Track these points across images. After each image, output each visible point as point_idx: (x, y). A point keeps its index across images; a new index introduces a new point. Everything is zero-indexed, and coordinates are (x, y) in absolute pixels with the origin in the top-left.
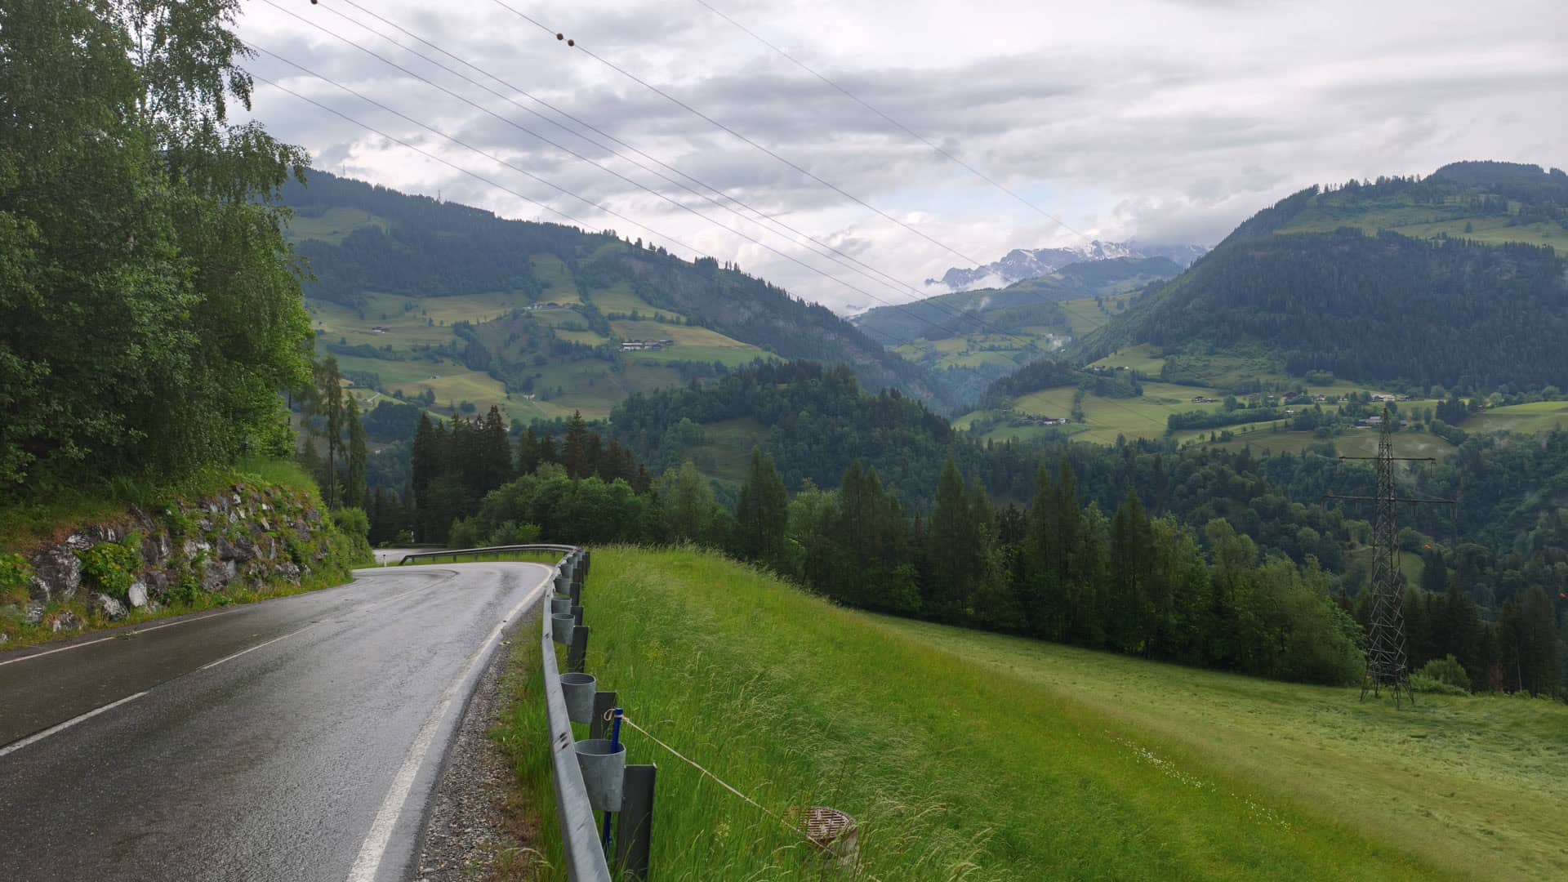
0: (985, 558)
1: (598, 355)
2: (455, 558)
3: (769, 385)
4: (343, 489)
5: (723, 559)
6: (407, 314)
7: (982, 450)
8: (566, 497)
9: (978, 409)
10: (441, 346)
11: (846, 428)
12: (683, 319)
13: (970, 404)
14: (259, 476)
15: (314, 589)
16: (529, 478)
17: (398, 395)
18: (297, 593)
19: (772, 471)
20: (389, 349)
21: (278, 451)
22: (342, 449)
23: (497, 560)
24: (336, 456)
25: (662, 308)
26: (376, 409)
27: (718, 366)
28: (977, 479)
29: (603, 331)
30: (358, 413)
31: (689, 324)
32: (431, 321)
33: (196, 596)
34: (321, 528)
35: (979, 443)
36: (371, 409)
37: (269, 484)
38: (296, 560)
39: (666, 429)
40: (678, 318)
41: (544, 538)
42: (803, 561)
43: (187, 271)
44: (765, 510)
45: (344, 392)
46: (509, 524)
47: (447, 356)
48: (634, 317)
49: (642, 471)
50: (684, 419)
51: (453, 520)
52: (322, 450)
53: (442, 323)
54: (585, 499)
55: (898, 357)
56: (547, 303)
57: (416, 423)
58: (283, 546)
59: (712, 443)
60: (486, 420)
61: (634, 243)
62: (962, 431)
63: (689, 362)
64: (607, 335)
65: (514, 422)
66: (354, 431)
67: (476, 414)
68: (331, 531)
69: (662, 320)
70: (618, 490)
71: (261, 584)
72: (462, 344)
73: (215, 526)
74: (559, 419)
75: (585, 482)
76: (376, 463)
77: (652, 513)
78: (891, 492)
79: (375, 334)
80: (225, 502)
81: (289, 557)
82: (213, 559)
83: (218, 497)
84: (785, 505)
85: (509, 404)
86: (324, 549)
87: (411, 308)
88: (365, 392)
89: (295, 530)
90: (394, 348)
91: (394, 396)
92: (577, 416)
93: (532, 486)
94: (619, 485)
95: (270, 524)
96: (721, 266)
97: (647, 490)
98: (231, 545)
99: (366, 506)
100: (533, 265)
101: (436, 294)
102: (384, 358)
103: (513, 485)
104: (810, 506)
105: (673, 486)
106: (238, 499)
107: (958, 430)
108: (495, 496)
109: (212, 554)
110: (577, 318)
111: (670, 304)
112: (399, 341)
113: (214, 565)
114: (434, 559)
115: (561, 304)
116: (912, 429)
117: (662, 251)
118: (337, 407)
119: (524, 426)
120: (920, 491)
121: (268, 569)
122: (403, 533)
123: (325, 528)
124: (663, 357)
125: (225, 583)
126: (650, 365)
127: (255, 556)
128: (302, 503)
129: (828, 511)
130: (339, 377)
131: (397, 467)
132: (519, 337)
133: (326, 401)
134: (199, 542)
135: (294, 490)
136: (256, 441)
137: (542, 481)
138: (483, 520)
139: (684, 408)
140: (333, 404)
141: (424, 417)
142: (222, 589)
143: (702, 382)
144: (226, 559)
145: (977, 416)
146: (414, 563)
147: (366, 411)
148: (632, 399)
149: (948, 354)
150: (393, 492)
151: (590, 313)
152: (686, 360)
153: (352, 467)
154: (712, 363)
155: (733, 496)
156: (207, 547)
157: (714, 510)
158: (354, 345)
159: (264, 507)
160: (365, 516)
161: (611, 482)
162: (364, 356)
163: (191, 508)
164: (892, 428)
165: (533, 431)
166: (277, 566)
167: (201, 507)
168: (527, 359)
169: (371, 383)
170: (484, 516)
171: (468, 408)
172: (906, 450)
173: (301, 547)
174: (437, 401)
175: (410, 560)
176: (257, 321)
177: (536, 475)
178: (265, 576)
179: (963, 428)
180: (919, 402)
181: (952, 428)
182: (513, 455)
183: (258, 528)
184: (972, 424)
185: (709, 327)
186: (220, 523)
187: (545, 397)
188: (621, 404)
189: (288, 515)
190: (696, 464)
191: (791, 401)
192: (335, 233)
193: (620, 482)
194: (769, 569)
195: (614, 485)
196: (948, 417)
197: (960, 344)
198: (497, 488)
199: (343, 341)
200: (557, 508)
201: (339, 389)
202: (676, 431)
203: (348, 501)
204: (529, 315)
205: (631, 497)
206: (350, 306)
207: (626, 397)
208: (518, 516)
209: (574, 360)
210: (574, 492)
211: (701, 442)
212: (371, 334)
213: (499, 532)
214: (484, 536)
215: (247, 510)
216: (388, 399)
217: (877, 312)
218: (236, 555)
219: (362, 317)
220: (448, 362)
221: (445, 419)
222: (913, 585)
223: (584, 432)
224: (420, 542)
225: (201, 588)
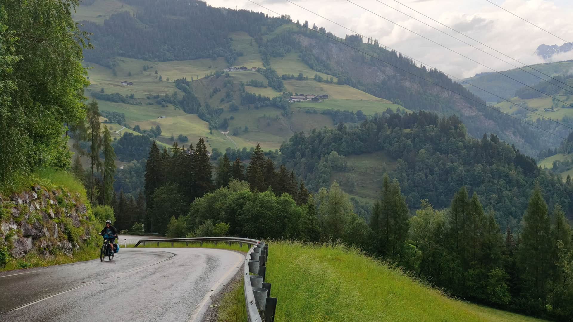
0: (562, 267)
1: (274, 104)
2: (172, 244)
3: (397, 129)
4: (98, 192)
5: (363, 255)
6: (145, 73)
7: (562, 185)
8: (248, 205)
9: (559, 152)
10: (167, 95)
11: (454, 164)
12: (335, 80)
13: (553, 148)
14: (50, 181)
15: (80, 260)
16: (223, 190)
17: (137, 129)
18: (71, 262)
19: (397, 193)
20: (132, 97)
21: (60, 165)
22: (99, 165)
23: (201, 246)
24: (95, 170)
25: (320, 71)
26: (122, 138)
27: (359, 113)
28: (558, 206)
29: (278, 87)
30: (110, 140)
31: (339, 83)
32: (161, 78)
33: (7, 260)
34: (87, 218)
35: (559, 179)
36: (118, 138)
37: (55, 186)
38: (70, 239)
39: (320, 158)
40: (332, 79)
41: (232, 232)
42: (420, 261)
43: (12, 40)
44: (392, 222)
45: (102, 126)
46: (208, 222)
47: (170, 102)
48: (300, 78)
49: (302, 188)
50: (333, 152)
51: (170, 217)
52: (86, 165)
53: (168, 79)
54: (261, 207)
55: (497, 110)
56: (240, 67)
57: (148, 149)
58: (63, 229)
59: (352, 170)
60: (195, 149)
61: (302, 24)
62: (546, 169)
63: (338, 111)
64: (280, 91)
65: (214, 150)
66: (107, 153)
67: (189, 144)
68: (92, 221)
69: (319, 80)
70: (285, 201)
71: (48, 254)
72: (181, 95)
73: (20, 214)
74: (245, 149)
75: (263, 194)
76: (120, 175)
77: (308, 219)
78: (489, 213)
79: (124, 87)
80: (27, 198)
81: (66, 237)
82: (19, 236)
83: (23, 194)
84: (407, 219)
85: (211, 137)
86: (88, 233)
87: (148, 68)
88: (115, 126)
89: (70, 219)
90: (135, 97)
91: (134, 130)
92: (258, 147)
93: (226, 196)
94: (287, 198)
95: (55, 214)
96: (365, 41)
97: (305, 202)
98: (30, 227)
99: (113, 204)
100: (232, 40)
101: (165, 60)
102: (128, 103)
103: (213, 195)
104: (426, 220)
105: (324, 201)
106: (35, 195)
107: (543, 168)
108: (200, 202)
109: (18, 232)
110: (260, 78)
111: (327, 69)
112: (139, 92)
113: (19, 240)
114: (158, 243)
115: (249, 68)
116: (507, 166)
117: (322, 30)
118: (97, 135)
119: (221, 153)
120: (511, 213)
121: (52, 245)
122: (136, 225)
123: (89, 218)
124: (320, 107)
125: (25, 252)
126: (310, 113)
127: (45, 236)
128: (76, 200)
129: (440, 226)
130: (99, 115)
131: (134, 178)
132: (220, 91)
133: (90, 131)
134: (10, 224)
135: (71, 191)
136: (49, 157)
137: (233, 193)
138: (191, 218)
139: (333, 144)
140: (94, 133)
141: (154, 145)
142: (23, 256)
143: (348, 125)
144: (27, 236)
145: (559, 158)
146: (144, 246)
147: (115, 139)
148: (296, 137)
149: (537, 110)
150: (131, 196)
151: (269, 74)
152: (336, 109)
153: (106, 177)
154: (355, 112)
155: (367, 210)
156: (15, 227)
157: (354, 219)
158: (109, 94)
159: (52, 202)
160: (112, 212)
161: (280, 196)
162: (116, 102)
163: (6, 200)
164: (491, 164)
165: (226, 158)
166: (59, 243)
167: (12, 200)
168: (225, 106)
169: (119, 120)
170: (192, 215)
171: (183, 139)
172: (502, 181)
173: (73, 230)
174: (163, 134)
175: (142, 244)
176: (54, 75)
177: (229, 188)
178: (51, 249)
179: (546, 167)
180: (513, 146)
181: (538, 166)
182: (213, 174)
183: (48, 216)
184: (555, 164)
185: (354, 86)
186: (23, 212)
187: (235, 134)
188: (288, 140)
189: (66, 208)
190: (340, 185)
191: (413, 141)
192: (100, 16)
193: (286, 196)
194: (397, 266)
195: (282, 198)
196: (535, 158)
197: (547, 102)
198: (202, 196)
199: (102, 91)
200: (242, 212)
201: (99, 124)
202: (327, 161)
203: (101, 201)
204: (228, 76)
205: (294, 207)
206: (108, 67)
207: (292, 135)
208: (216, 218)
209: (257, 108)
210: (254, 202)
211: (343, 169)
212: (121, 86)
213: (201, 227)
214: (191, 230)
215: (40, 204)
216: (130, 131)
217: (482, 78)
218: (33, 234)
219: (115, 74)
220: (171, 107)
221: (168, 146)
222: (504, 285)
223: (262, 159)
224: (148, 231)
225: (11, 255)
